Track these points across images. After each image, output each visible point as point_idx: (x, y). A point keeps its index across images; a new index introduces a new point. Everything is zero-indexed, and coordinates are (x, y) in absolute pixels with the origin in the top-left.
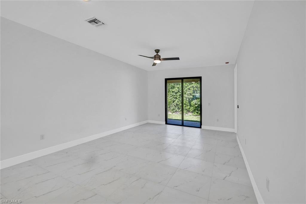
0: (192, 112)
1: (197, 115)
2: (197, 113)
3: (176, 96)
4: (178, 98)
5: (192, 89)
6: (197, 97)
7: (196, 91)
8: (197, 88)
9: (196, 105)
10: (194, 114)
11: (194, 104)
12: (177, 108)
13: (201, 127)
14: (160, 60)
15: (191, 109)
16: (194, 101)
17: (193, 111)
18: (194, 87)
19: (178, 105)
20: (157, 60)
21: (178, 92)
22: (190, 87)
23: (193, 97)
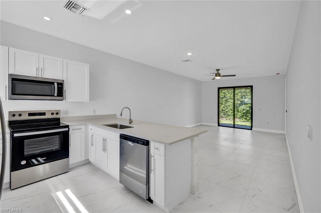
0: (239, 118)
1: (245, 121)
2: (246, 119)
3: (222, 101)
4: (224, 104)
5: (240, 94)
6: (245, 102)
7: (245, 96)
8: (245, 93)
9: (244, 111)
10: (242, 121)
11: (241, 109)
12: (223, 114)
13: (251, 129)
14: (220, 76)
15: (238, 116)
16: (242, 106)
17: (241, 117)
18: (242, 92)
19: (224, 111)
20: (218, 76)
21: (224, 98)
22: (238, 92)
23: (241, 103)
